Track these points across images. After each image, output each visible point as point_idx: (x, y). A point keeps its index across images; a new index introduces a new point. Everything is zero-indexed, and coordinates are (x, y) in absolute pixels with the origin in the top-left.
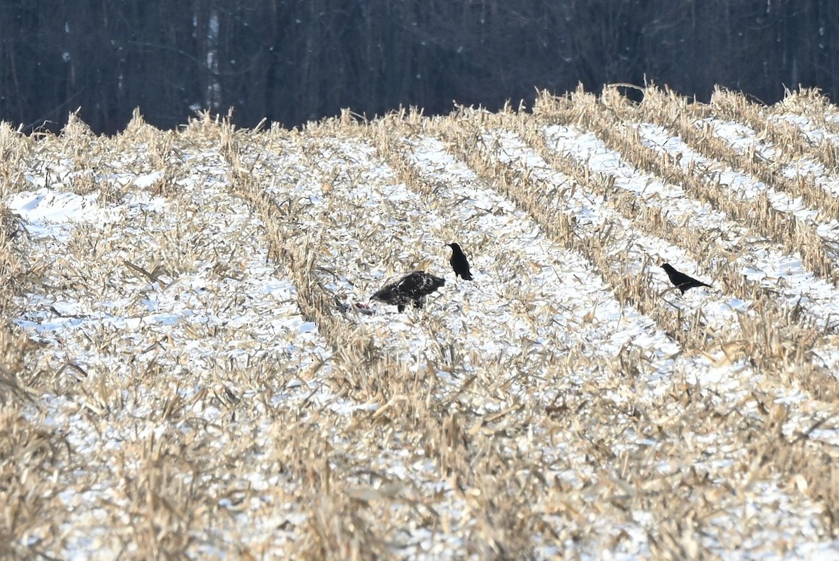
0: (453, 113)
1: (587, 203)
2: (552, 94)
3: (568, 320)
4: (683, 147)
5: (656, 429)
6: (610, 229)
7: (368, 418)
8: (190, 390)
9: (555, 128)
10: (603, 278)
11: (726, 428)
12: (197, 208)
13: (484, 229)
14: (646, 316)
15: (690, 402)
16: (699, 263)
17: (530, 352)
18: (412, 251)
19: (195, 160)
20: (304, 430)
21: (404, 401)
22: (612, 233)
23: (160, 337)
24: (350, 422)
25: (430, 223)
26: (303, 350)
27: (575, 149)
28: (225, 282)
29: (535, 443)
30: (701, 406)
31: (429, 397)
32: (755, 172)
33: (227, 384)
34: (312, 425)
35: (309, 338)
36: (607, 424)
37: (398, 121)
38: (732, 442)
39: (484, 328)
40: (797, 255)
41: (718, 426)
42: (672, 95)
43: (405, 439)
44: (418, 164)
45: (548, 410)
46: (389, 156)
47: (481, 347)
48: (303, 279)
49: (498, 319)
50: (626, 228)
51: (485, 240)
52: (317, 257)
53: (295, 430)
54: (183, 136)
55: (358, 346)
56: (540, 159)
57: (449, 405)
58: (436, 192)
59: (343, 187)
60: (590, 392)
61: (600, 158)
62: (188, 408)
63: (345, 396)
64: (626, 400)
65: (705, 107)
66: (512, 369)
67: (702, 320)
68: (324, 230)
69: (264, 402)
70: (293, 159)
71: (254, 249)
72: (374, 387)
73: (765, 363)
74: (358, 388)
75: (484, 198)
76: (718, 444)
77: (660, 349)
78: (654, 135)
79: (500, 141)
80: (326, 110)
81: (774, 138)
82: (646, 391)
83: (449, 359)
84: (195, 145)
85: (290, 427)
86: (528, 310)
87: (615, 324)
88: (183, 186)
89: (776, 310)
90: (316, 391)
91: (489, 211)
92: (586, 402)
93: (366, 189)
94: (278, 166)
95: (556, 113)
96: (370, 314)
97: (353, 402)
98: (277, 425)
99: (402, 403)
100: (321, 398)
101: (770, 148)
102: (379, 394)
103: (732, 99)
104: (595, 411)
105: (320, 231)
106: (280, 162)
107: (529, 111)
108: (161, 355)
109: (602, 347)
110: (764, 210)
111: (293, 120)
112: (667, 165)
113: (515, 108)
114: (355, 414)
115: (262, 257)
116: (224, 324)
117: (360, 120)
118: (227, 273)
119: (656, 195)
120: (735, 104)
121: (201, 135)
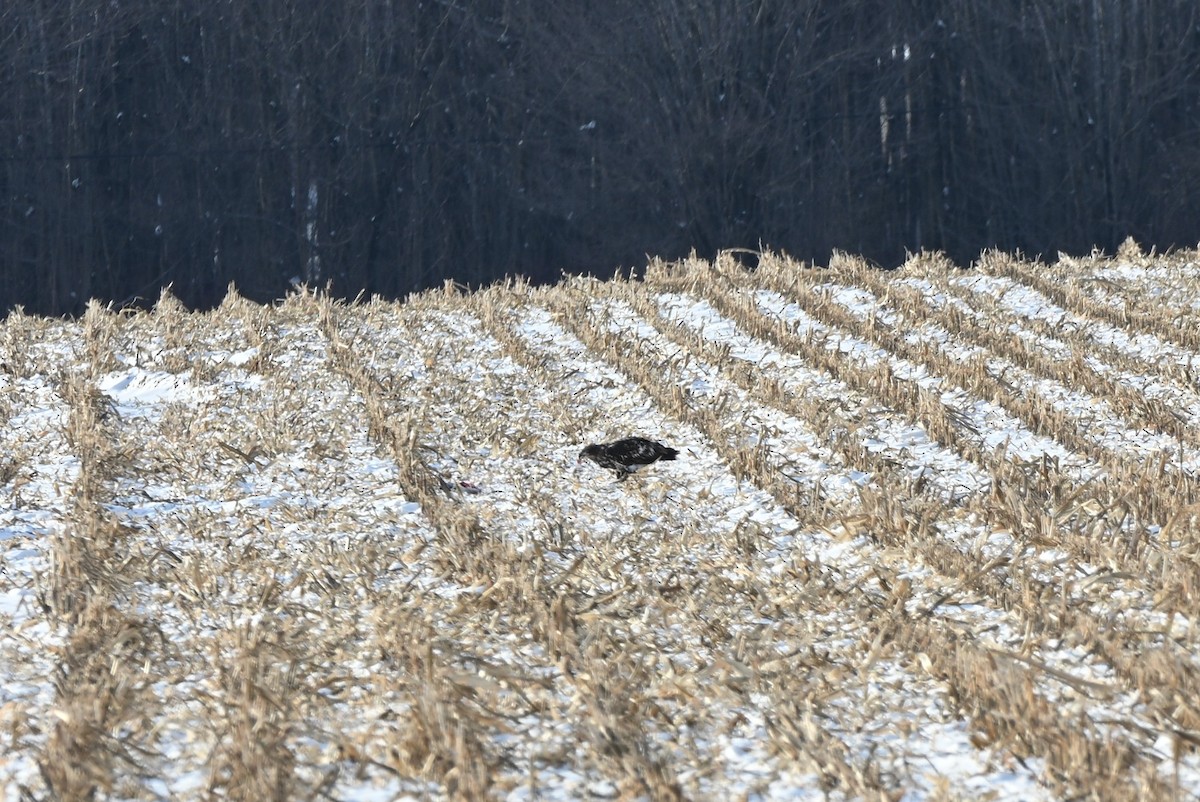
0: (561, 283)
1: (701, 374)
2: (664, 261)
3: (682, 497)
4: (801, 315)
5: (774, 608)
6: (725, 400)
7: (473, 602)
8: (288, 575)
9: (667, 297)
10: (718, 452)
11: (847, 605)
12: (294, 385)
13: (594, 403)
14: (764, 491)
15: (809, 579)
16: (818, 434)
17: (644, 531)
18: (519, 427)
19: (292, 335)
20: (406, 614)
21: (511, 583)
22: (728, 405)
23: (257, 520)
24: (455, 606)
25: (538, 398)
26: (406, 532)
27: (688, 318)
28: (325, 463)
29: (648, 624)
30: (821, 583)
31: (536, 579)
32: (875, 339)
33: (327, 568)
34: (415, 610)
35: (411, 518)
36: (723, 604)
37: (504, 291)
38: (853, 620)
39: (594, 506)
40: (920, 425)
41: (838, 602)
42: (789, 260)
43: (513, 622)
44: (525, 336)
45: (662, 590)
46: (494, 328)
47: (591, 526)
48: (405, 458)
49: (609, 496)
50: (742, 399)
51: (596, 414)
52: (421, 435)
53: (397, 615)
54: (280, 310)
55: (463, 527)
56: (651, 328)
57: (557, 587)
58: (543, 364)
59: (447, 361)
60: (706, 571)
61: (714, 327)
62: (286, 593)
63: (449, 579)
64: (743, 578)
65: (824, 272)
66: (623, 548)
67: (823, 494)
68: (428, 405)
69: (364, 586)
70: (395, 332)
71: (354, 427)
72: (480, 569)
73: (887, 538)
74: (463, 570)
75: (593, 371)
76: (839, 623)
77: (778, 525)
78: (771, 303)
79: (610, 310)
80: (429, 281)
81: (895, 303)
82: (764, 569)
83: (558, 538)
84: (294, 320)
85: (392, 612)
86: (640, 486)
87: (731, 500)
88: (280, 363)
89: (898, 483)
90: (419, 573)
91: (600, 384)
92: (701, 581)
93: (471, 362)
94: (379, 340)
95: (668, 280)
96: (475, 493)
97: (458, 585)
98: (379, 610)
99: (509, 586)
100: (425, 582)
101: (892, 314)
102: (485, 577)
103: (853, 263)
104: (710, 591)
105: (423, 408)
106: (381, 336)
107: (640, 279)
108: (258, 539)
109: (718, 524)
110: (886, 378)
111: (395, 292)
112: (784, 333)
113: (626, 277)
114: (460, 597)
115: (362, 435)
116: (324, 506)
117: (464, 292)
118: (327, 452)
119: (773, 365)
120: (854, 269)
121: (299, 310)
